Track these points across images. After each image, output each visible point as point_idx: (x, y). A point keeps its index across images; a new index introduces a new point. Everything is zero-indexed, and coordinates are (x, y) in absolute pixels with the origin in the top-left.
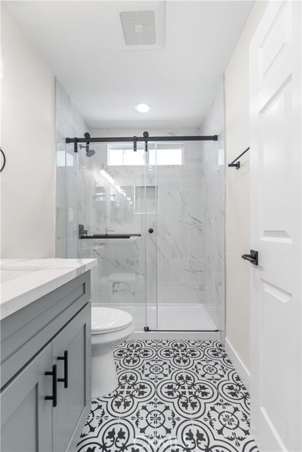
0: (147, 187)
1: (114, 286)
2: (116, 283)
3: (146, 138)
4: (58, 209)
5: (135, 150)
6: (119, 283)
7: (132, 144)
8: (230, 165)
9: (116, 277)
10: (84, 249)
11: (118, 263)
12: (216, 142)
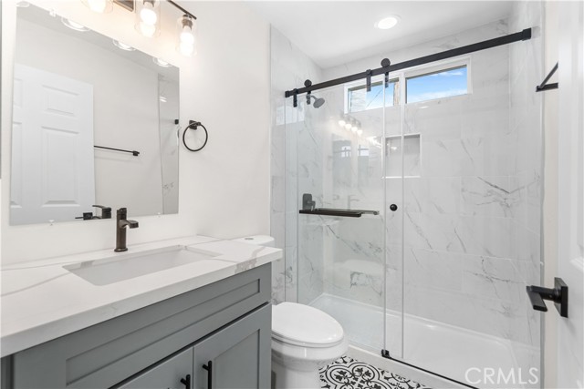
0: (405, 137)
1: (352, 275)
2: (354, 273)
3: (387, 67)
4: (273, 179)
5: (369, 90)
6: (359, 274)
7: (363, 82)
8: (539, 89)
9: (352, 265)
10: (311, 224)
11: (358, 246)
12: (528, 41)
